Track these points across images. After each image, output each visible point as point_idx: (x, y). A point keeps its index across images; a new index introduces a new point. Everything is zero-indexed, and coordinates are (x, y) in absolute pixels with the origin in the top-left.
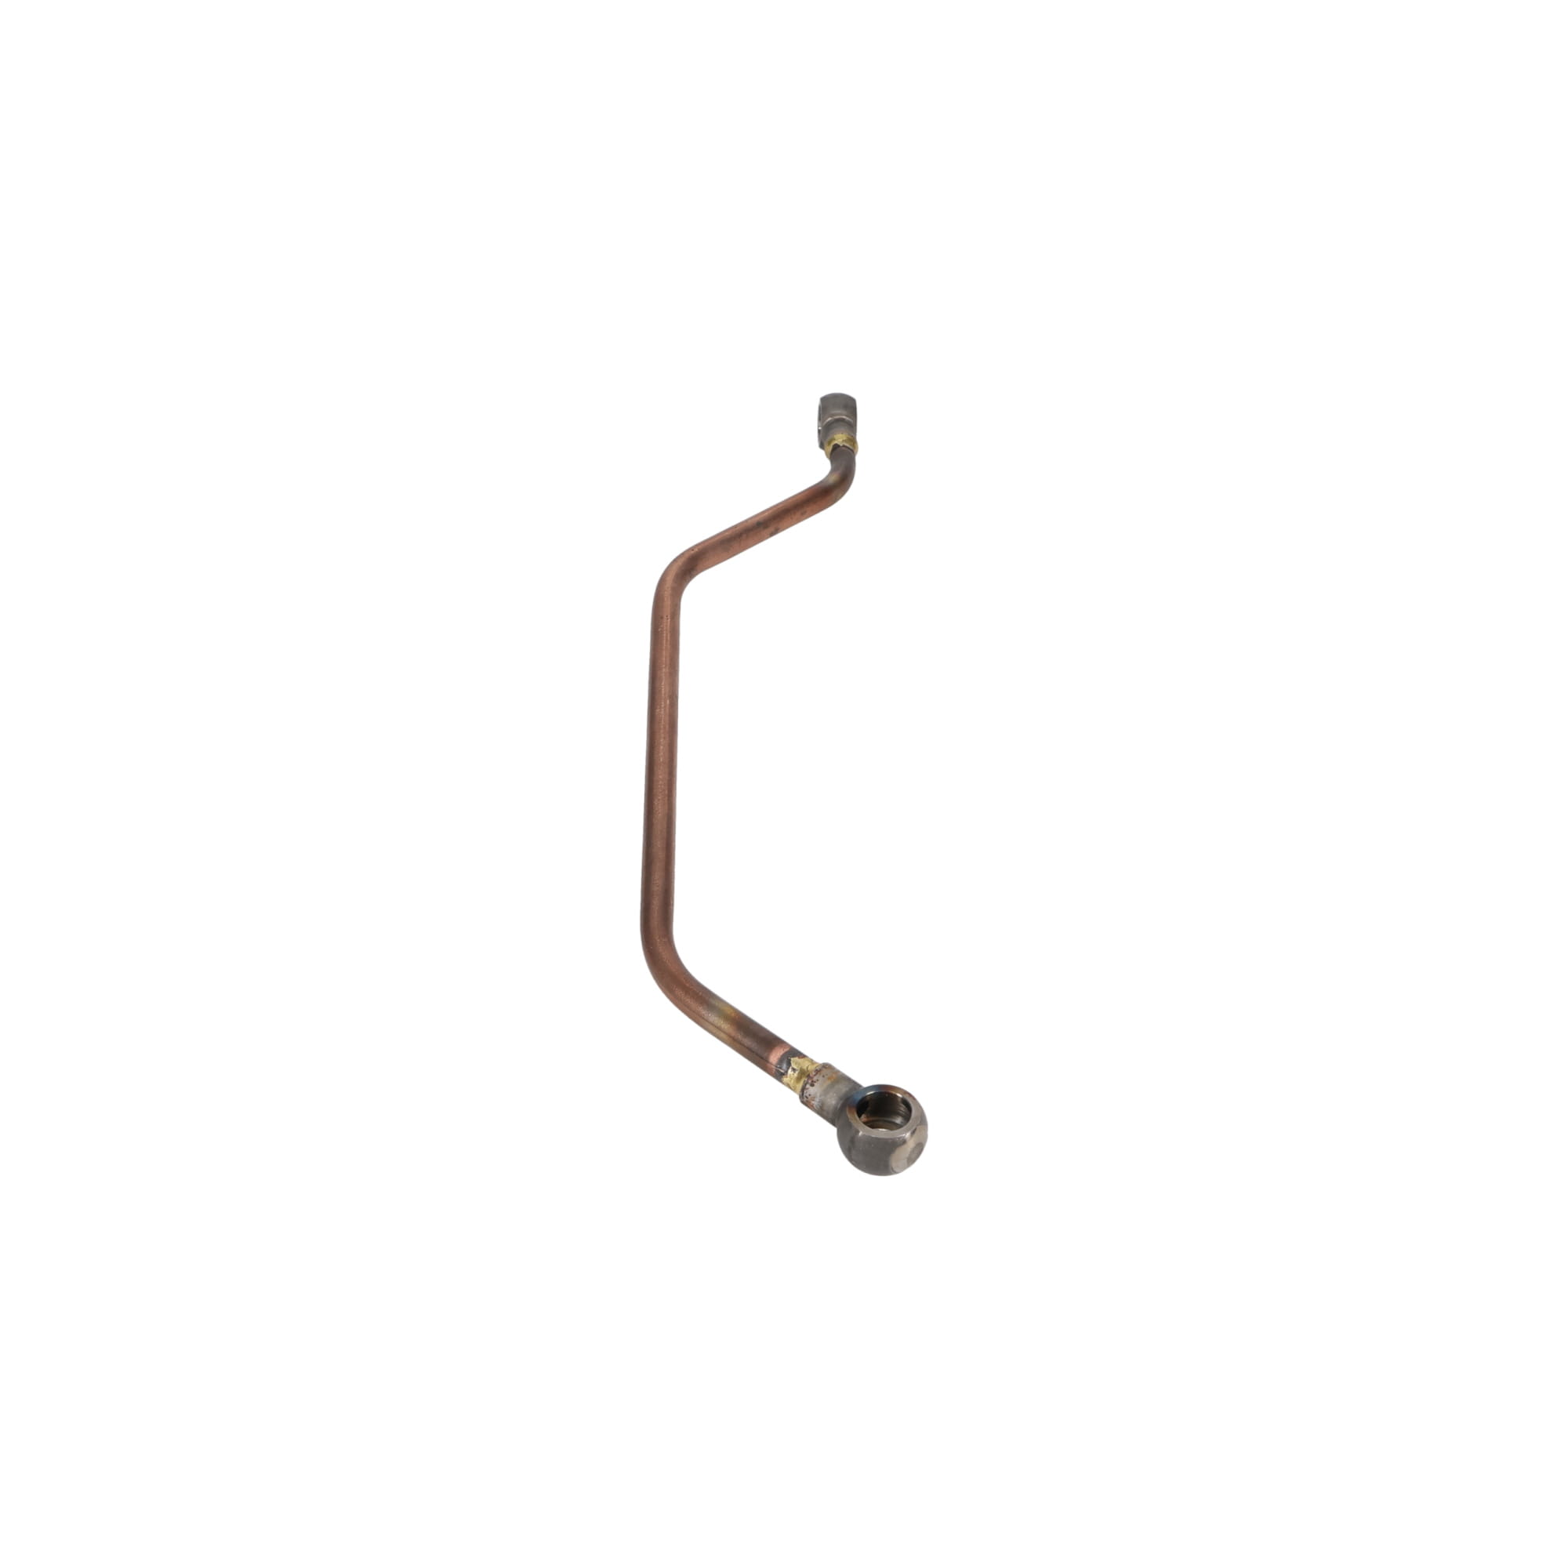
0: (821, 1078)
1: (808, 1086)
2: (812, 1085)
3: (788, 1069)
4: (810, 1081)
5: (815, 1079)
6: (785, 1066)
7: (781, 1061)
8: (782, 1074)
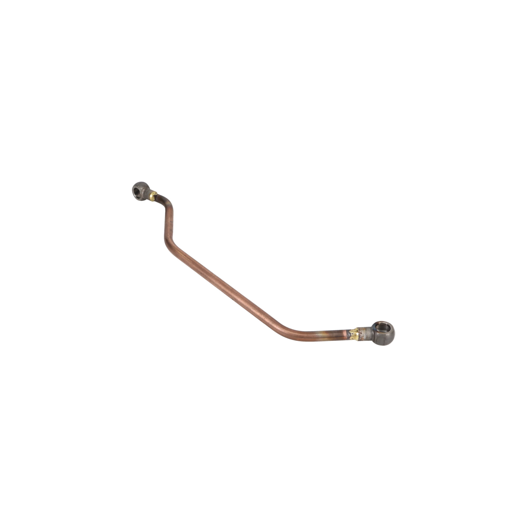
0: (362, 331)
1: (360, 335)
2: (361, 334)
3: (351, 334)
4: (360, 333)
5: (361, 332)
6: (349, 334)
7: (347, 334)
8: (350, 337)
